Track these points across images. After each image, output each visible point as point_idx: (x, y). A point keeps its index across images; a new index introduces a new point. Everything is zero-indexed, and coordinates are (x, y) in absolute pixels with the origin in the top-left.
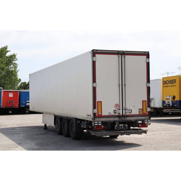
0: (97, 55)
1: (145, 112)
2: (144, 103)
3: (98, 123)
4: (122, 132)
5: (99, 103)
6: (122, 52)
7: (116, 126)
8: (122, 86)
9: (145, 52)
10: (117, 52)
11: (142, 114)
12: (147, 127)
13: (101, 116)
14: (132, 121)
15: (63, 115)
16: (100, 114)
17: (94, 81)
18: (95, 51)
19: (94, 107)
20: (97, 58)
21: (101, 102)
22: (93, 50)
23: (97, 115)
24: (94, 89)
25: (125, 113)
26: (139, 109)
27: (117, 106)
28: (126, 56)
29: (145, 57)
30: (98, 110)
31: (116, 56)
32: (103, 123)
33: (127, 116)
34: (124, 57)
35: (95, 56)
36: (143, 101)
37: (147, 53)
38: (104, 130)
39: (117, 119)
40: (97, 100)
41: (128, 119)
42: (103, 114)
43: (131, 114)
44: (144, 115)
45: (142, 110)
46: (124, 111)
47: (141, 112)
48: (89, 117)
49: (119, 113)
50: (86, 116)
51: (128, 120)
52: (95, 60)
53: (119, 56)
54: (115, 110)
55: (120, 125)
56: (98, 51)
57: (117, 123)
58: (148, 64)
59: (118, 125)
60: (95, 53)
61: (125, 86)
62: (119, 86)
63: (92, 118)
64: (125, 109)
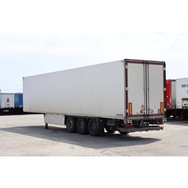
0: (128, 64)
1: (162, 112)
2: (162, 104)
3: (130, 121)
4: (146, 128)
5: (130, 104)
6: (146, 62)
7: (141, 123)
8: (146, 90)
9: (162, 62)
10: (143, 61)
12: (163, 124)
13: (131, 115)
14: (154, 119)
15: (80, 115)
16: (131, 113)
17: (126, 85)
18: (127, 60)
19: (127, 108)
20: (128, 66)
21: (131, 103)
22: (125, 60)
23: (129, 114)
24: (127, 92)
25: (149, 113)
26: (158, 109)
27: (143, 107)
28: (149, 65)
29: (162, 66)
30: (129, 110)
31: (142, 65)
32: (133, 121)
33: (150, 115)
34: (148, 66)
35: (127, 65)
36: (161, 103)
37: (164, 63)
38: (133, 127)
39: (142, 118)
40: (129, 102)
41: (151, 117)
42: (133, 114)
43: (153, 113)
44: (161, 114)
45: (160, 110)
46: (148, 111)
47: (160, 112)
48: (120, 116)
49: (144, 113)
50: (116, 115)
51: (150, 119)
52: (127, 68)
53: (144, 65)
54: (142, 110)
55: (144, 123)
56: (129, 60)
57: (142, 121)
58: (164, 72)
59: (143, 123)
60: (127, 61)
61: (148, 90)
62: (145, 90)
63: (125, 117)
64: (148, 110)
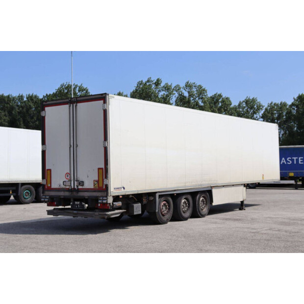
0: (46, 108)
1: (101, 185)
3: (45, 198)
4: (74, 212)
5: (48, 171)
6: (73, 100)
7: (72, 203)
8: (73, 147)
9: (102, 94)
10: (68, 100)
11: (97, 188)
13: (50, 189)
16: (49, 185)
17: (44, 142)
18: (44, 103)
19: (43, 177)
20: (46, 112)
21: (50, 170)
23: (46, 187)
24: (43, 153)
25: (76, 186)
26: (94, 181)
27: (68, 176)
28: (79, 105)
29: (102, 101)
30: (47, 180)
31: (67, 106)
33: (79, 190)
34: (76, 106)
35: (44, 110)
36: (99, 169)
37: (104, 96)
39: (67, 194)
40: (47, 168)
41: (81, 194)
42: (53, 186)
43: (84, 187)
44: (100, 190)
45: (98, 181)
46: (75, 182)
47: (97, 185)
51: (80, 197)
53: (70, 106)
54: (65, 182)
55: (76, 203)
56: (48, 103)
57: (72, 200)
58: (105, 112)
59: (74, 203)
60: (44, 105)
61: (76, 147)
62: (70, 148)
64: (77, 181)
